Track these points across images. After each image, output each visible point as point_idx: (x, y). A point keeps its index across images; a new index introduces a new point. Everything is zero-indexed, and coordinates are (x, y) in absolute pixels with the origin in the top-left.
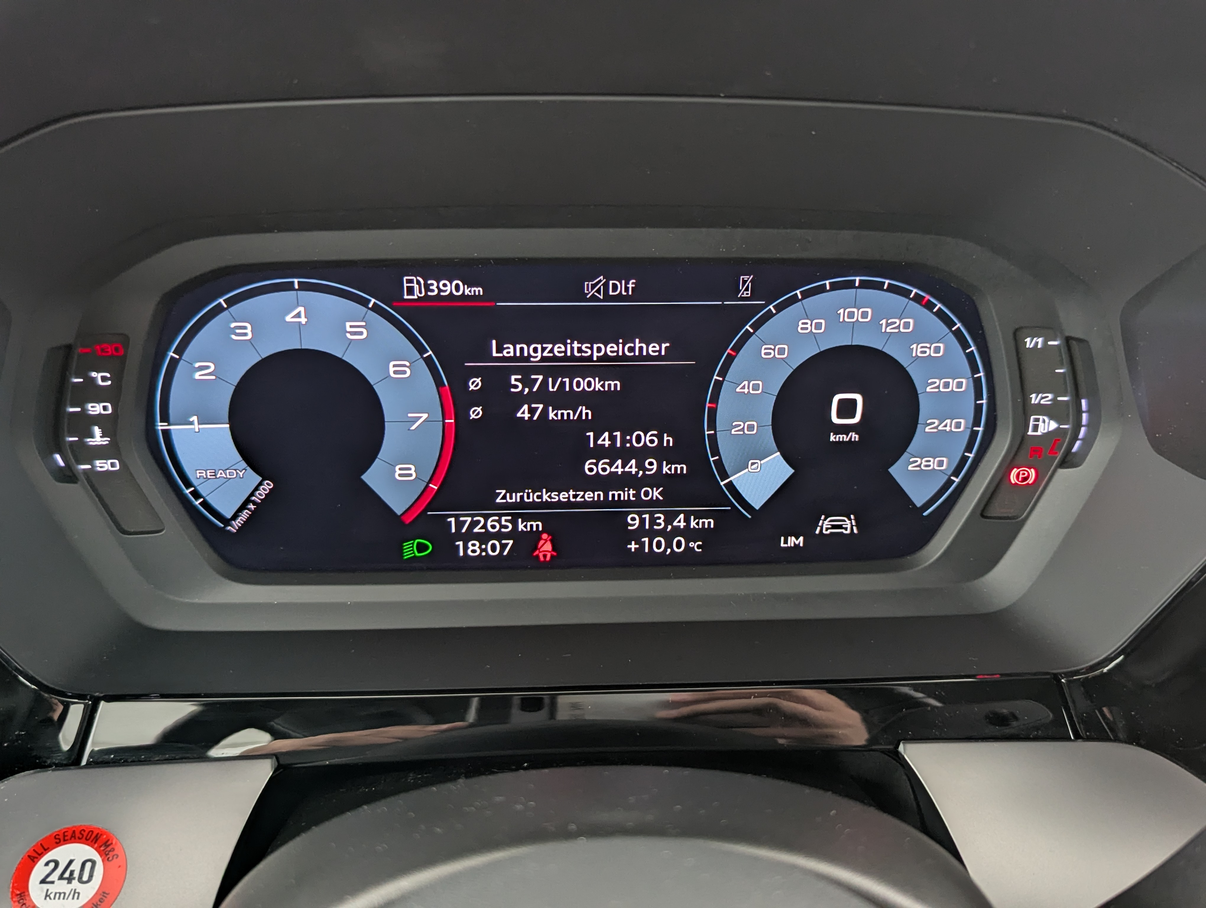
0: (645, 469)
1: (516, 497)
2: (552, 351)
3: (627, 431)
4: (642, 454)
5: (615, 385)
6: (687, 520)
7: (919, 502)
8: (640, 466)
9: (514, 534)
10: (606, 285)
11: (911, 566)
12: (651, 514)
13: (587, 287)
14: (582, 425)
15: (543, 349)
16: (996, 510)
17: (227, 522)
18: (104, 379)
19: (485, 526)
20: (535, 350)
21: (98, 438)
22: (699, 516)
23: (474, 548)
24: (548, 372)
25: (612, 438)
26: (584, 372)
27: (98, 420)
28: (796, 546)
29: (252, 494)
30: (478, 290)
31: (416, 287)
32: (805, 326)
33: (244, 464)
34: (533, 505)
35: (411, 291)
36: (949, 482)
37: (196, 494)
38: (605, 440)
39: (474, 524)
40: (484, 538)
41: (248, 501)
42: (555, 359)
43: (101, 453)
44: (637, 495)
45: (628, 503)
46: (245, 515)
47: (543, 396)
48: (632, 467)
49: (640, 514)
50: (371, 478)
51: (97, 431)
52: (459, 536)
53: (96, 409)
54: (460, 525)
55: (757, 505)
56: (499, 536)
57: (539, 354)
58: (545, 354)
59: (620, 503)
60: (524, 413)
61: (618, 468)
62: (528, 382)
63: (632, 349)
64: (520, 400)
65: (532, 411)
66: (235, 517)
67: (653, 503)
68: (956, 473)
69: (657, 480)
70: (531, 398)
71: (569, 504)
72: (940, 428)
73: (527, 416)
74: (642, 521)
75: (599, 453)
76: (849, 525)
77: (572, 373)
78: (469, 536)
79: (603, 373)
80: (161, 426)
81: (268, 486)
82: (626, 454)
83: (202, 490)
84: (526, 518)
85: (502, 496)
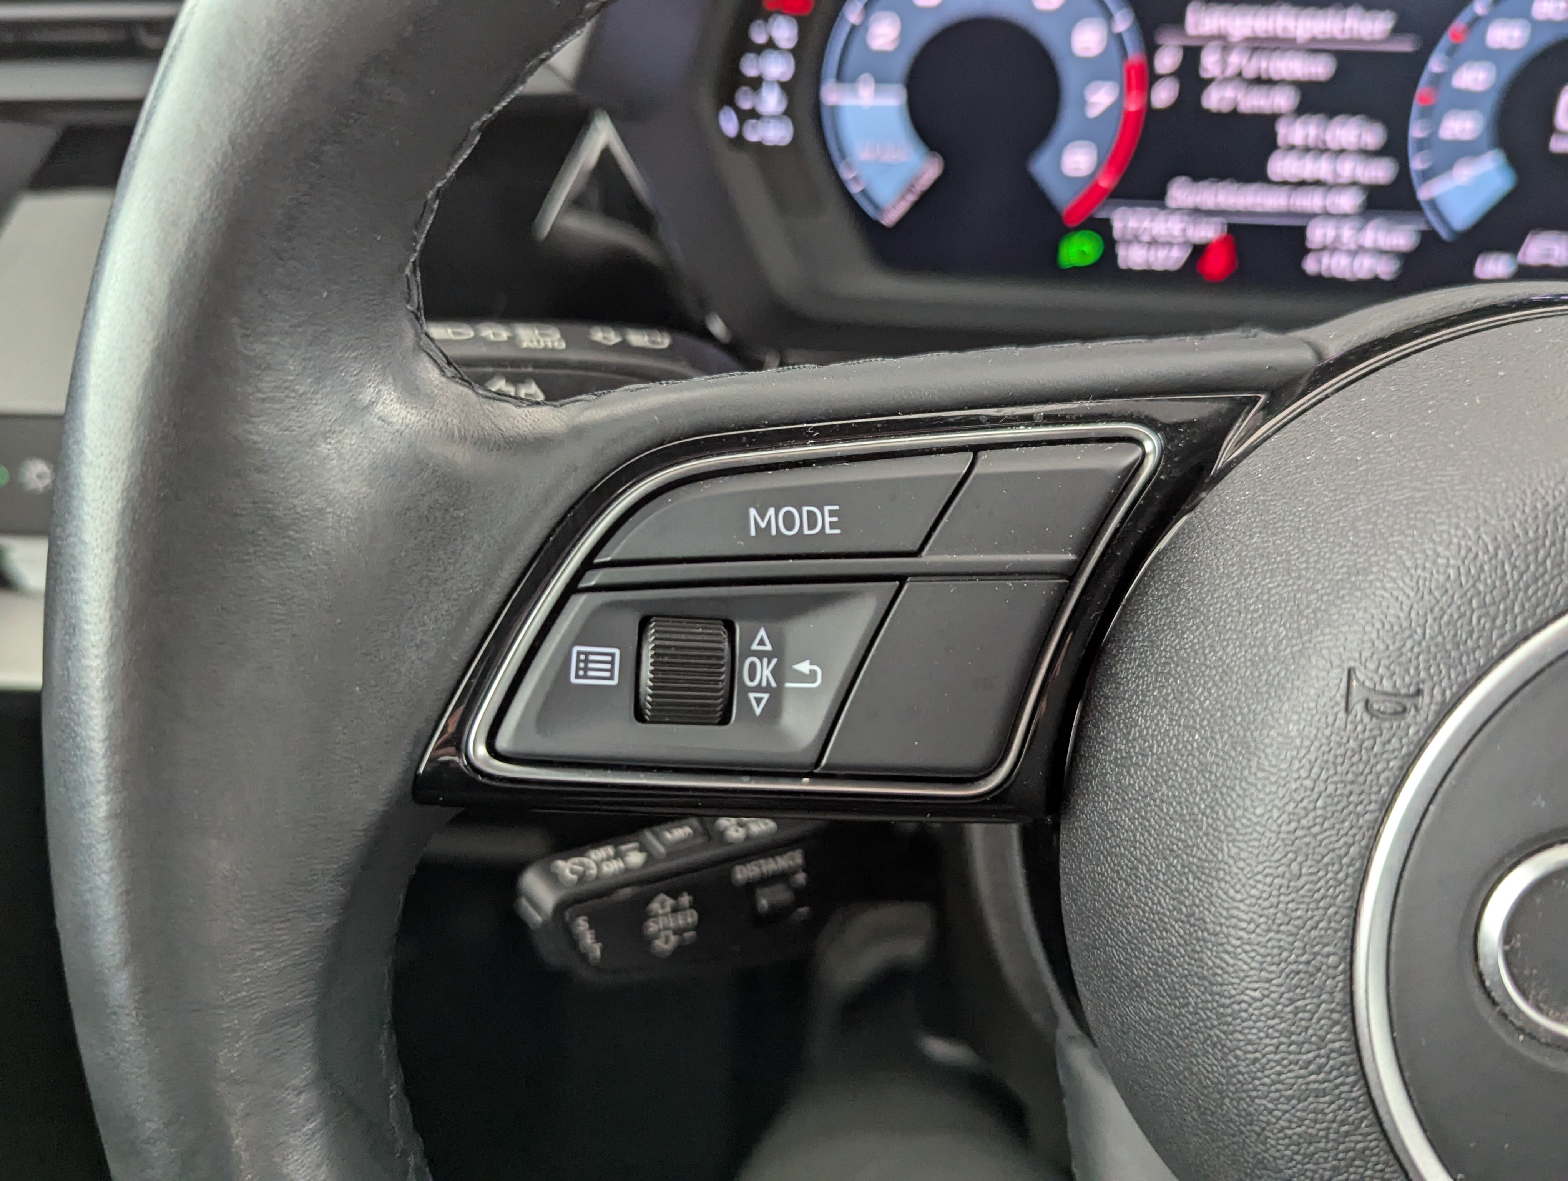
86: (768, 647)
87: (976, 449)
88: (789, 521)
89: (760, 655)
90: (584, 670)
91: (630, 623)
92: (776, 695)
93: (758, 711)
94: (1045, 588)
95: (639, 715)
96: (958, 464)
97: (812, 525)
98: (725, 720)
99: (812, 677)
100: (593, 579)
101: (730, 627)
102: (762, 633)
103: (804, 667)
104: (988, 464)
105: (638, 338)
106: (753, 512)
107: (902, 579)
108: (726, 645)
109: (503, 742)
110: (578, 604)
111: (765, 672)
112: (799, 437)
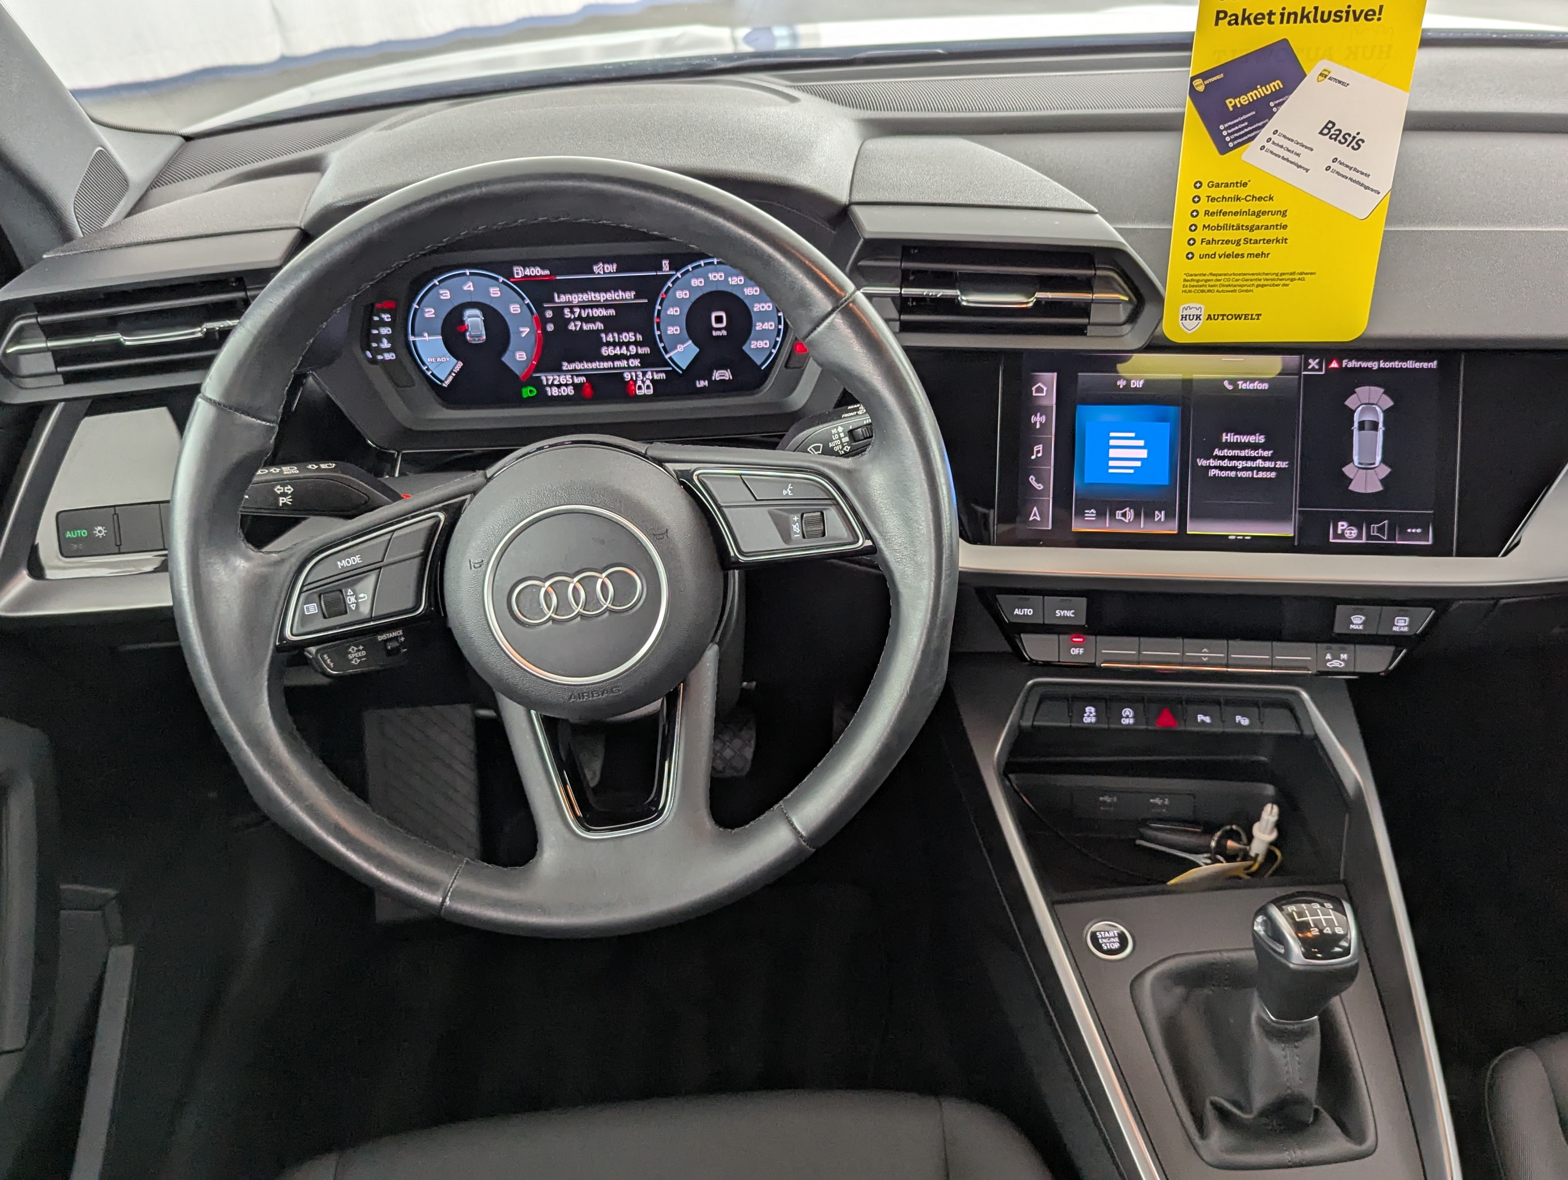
0: (630, 351)
1: (572, 366)
2: (582, 298)
3: (620, 333)
4: (628, 344)
5: (612, 312)
6: (652, 375)
7: (759, 363)
8: (628, 349)
9: (573, 384)
10: (603, 268)
11: (757, 393)
12: (635, 372)
13: (595, 268)
14: (598, 332)
15: (578, 297)
16: (792, 364)
17: (442, 381)
18: (388, 318)
19: (559, 381)
20: (575, 298)
21: (385, 344)
22: (657, 372)
23: (555, 392)
24: (581, 307)
25: (614, 337)
26: (597, 307)
27: (386, 336)
28: (705, 386)
29: (454, 368)
30: (547, 272)
31: (520, 272)
32: (695, 282)
33: (449, 355)
34: (580, 370)
35: (518, 274)
36: (771, 353)
37: (428, 369)
38: (610, 338)
39: (554, 379)
40: (559, 386)
41: (452, 371)
42: (584, 301)
43: (388, 350)
44: (628, 364)
45: (624, 368)
46: (451, 378)
47: (580, 318)
48: (624, 350)
49: (630, 372)
50: (505, 359)
51: (385, 341)
52: (548, 385)
53: (385, 331)
54: (547, 380)
55: (684, 368)
56: (566, 385)
57: (577, 300)
58: (580, 300)
59: (620, 368)
60: (572, 327)
61: (618, 351)
62: (572, 312)
63: (618, 296)
64: (570, 320)
65: (576, 326)
66: (446, 379)
67: (635, 367)
68: (774, 347)
69: (636, 356)
70: (575, 319)
71: (597, 369)
72: (764, 327)
73: (574, 329)
74: (632, 376)
75: (608, 344)
76: (727, 375)
77: (592, 307)
78: (552, 385)
79: (607, 307)
80: (411, 338)
81: (460, 364)
82: (621, 344)
83: (430, 367)
84: (577, 376)
85: (566, 366)
86: (352, 593)
87: (394, 531)
88: (348, 562)
89: (351, 595)
90: (308, 611)
91: (316, 596)
92: (357, 604)
93: (354, 609)
94: (417, 561)
95: (325, 617)
96: (388, 537)
97: (354, 561)
98: (346, 612)
99: (364, 597)
100: (305, 589)
101: (341, 591)
102: (350, 590)
103: (362, 595)
104: (396, 534)
105: (323, 466)
106: (339, 563)
107: (380, 568)
108: (341, 596)
109: (294, 632)
110: (303, 595)
111: (353, 599)
112: (347, 541)
